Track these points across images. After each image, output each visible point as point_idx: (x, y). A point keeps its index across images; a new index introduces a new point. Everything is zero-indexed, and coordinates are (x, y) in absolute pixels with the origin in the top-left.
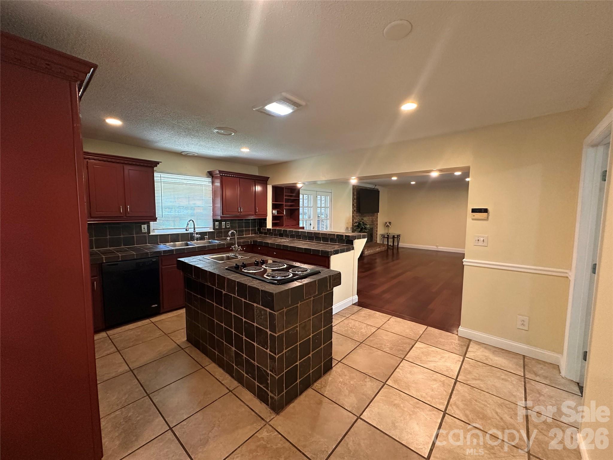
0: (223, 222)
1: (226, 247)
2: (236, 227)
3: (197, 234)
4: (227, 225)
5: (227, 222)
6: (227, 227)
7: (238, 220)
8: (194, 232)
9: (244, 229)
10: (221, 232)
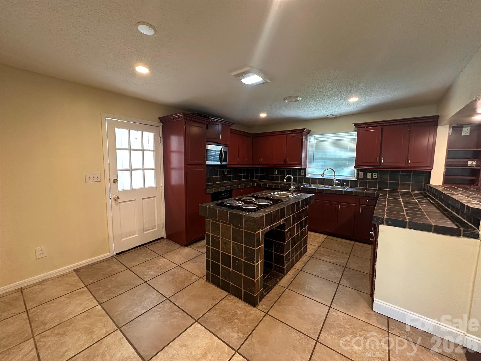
0: (368, 173)
1: (344, 194)
2: (388, 180)
3: (337, 180)
4: (374, 175)
5: (374, 173)
6: (374, 177)
7: (390, 172)
8: (334, 178)
9: (399, 182)
10: (366, 183)
